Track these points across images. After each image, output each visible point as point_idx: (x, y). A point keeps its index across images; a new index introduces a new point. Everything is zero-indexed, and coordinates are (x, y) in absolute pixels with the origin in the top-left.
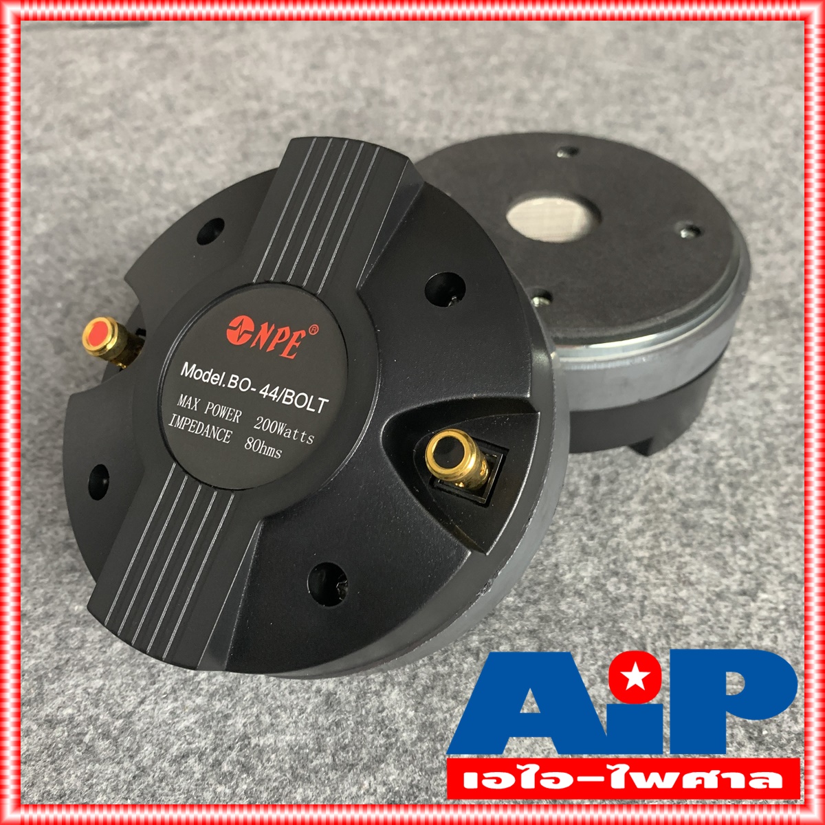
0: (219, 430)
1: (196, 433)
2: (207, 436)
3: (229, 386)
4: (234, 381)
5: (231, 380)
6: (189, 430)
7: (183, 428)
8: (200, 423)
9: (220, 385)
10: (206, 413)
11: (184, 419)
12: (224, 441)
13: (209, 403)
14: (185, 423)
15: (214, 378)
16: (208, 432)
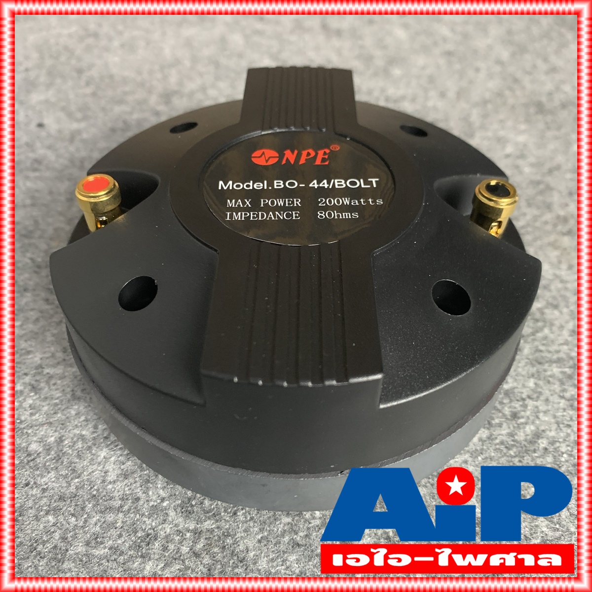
0: (283, 214)
1: (260, 219)
2: (273, 219)
3: (275, 187)
4: (278, 184)
5: (275, 184)
6: (252, 219)
7: (243, 219)
8: (260, 213)
9: (265, 188)
10: (262, 206)
11: (241, 214)
12: (294, 218)
13: (262, 200)
14: (243, 216)
15: (258, 186)
16: (272, 216)
